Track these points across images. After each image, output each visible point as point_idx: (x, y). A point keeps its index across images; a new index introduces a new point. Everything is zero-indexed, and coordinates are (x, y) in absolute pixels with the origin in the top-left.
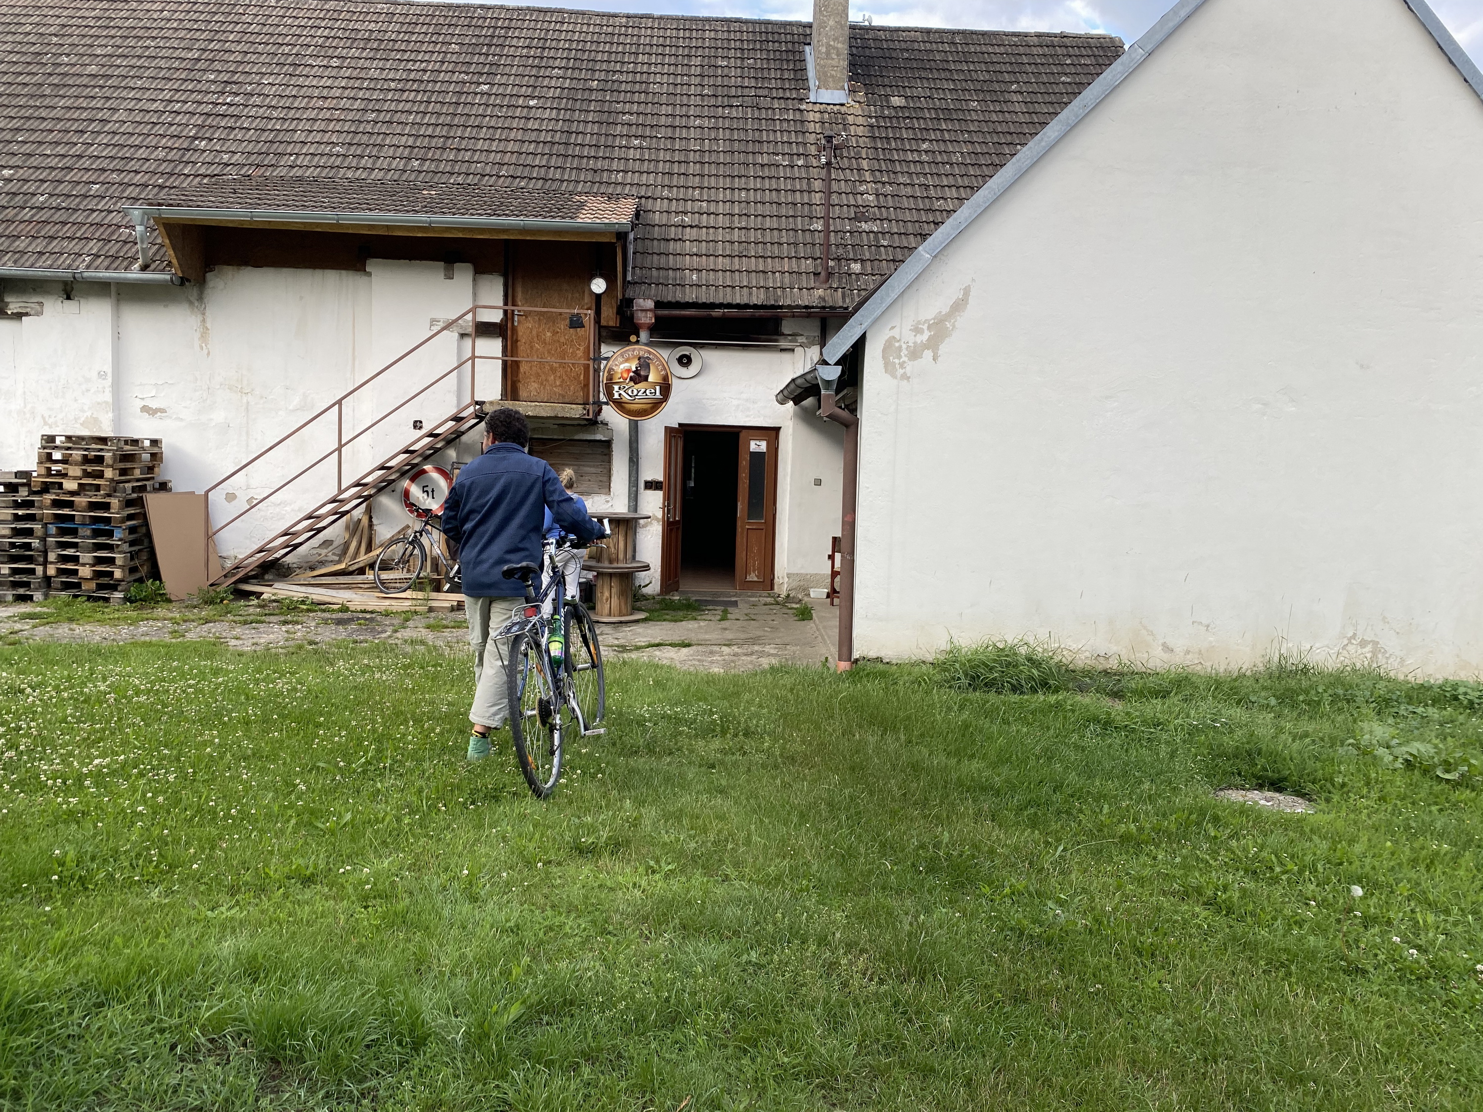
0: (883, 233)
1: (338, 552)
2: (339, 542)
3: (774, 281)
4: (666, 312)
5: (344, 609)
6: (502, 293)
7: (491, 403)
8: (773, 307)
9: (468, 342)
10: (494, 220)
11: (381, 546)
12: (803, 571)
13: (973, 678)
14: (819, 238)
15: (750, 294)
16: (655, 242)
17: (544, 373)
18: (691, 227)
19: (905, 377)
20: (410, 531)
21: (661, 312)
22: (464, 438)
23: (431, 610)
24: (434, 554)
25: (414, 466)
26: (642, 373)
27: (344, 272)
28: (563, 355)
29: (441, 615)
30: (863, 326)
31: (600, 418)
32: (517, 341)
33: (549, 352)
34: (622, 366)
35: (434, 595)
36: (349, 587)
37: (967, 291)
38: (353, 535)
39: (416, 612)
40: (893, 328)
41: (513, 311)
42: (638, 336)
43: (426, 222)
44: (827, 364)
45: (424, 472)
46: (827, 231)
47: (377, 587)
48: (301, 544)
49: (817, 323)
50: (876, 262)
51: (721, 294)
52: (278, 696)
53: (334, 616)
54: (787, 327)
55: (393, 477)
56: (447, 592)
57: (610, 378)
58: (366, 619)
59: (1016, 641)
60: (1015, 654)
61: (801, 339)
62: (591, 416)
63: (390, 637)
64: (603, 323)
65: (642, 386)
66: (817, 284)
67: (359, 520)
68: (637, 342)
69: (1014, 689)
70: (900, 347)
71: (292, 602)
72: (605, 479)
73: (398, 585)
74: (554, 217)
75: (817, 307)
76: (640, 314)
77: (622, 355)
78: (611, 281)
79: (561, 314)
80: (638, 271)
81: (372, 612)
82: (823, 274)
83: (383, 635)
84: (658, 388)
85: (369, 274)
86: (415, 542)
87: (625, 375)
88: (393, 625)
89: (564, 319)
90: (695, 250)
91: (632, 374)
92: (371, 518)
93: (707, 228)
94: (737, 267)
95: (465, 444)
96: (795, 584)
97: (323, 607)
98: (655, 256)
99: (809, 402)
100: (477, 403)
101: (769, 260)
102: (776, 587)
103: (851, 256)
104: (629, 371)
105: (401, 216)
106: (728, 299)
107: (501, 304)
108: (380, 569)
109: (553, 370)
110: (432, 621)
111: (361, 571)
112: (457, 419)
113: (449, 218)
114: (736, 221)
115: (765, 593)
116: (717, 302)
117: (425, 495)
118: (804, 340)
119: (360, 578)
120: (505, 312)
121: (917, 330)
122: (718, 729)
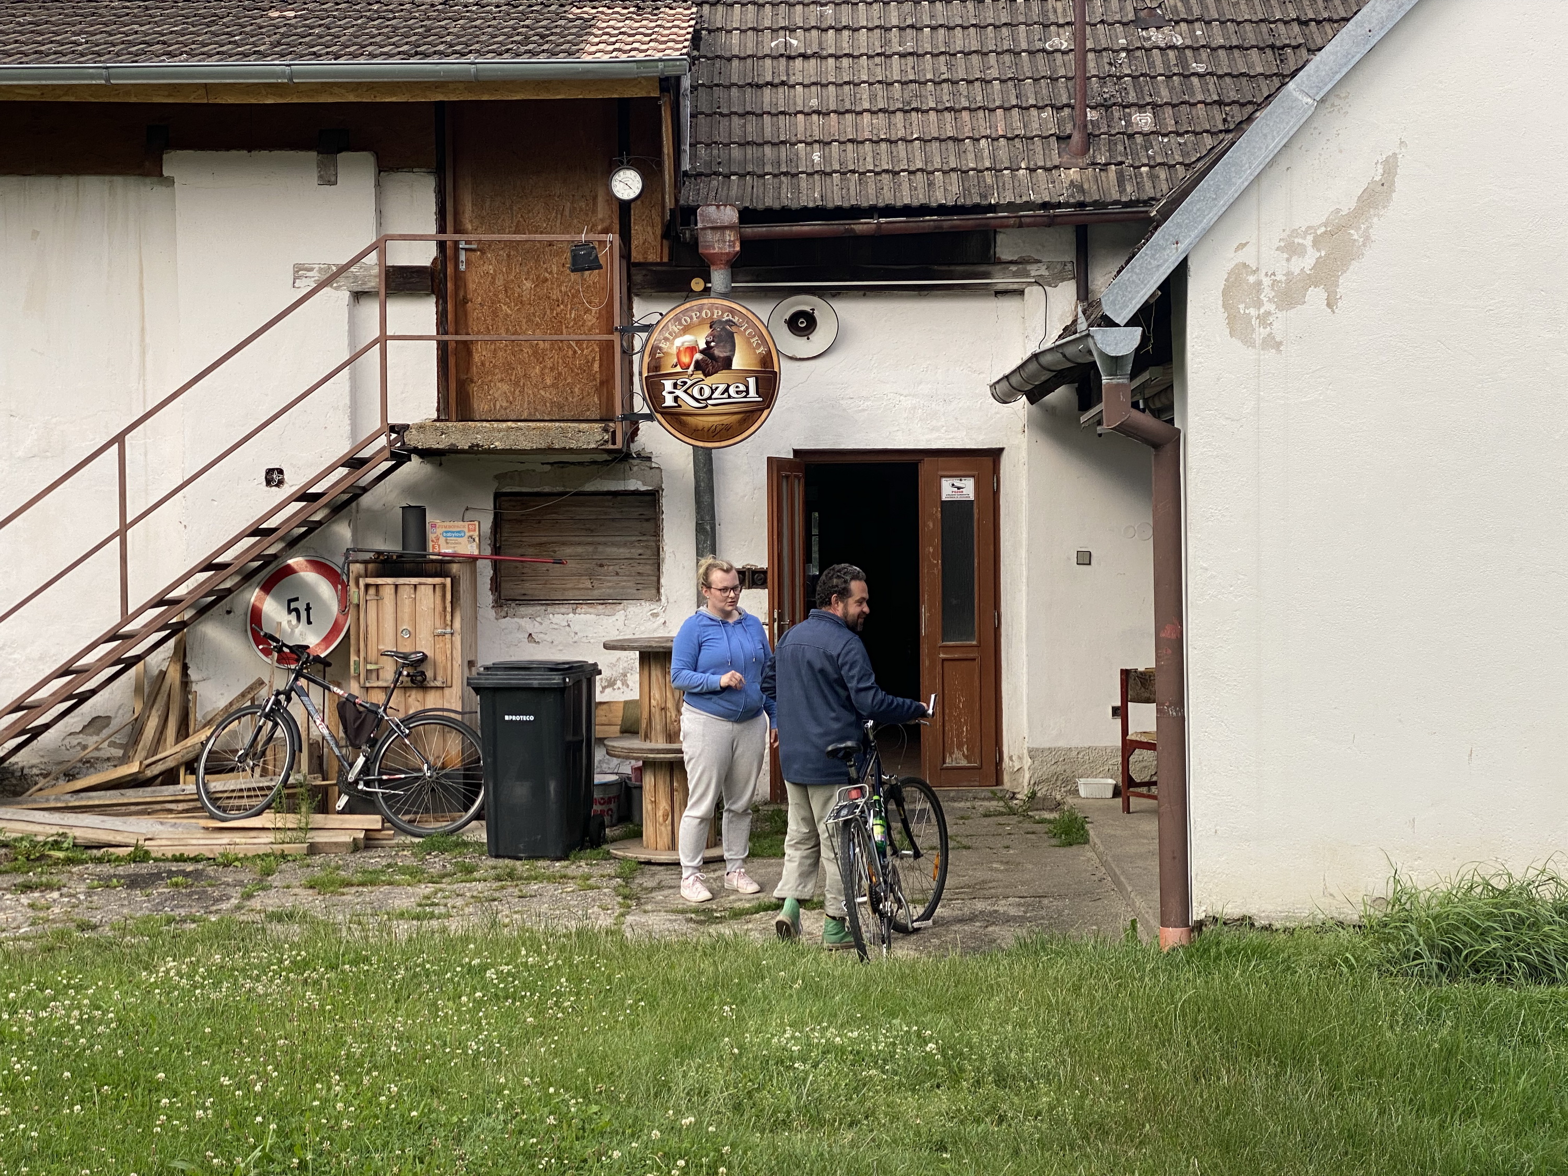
0: (1195, 49)
1: (120, 739)
2: (121, 719)
3: (978, 157)
4: (761, 230)
5: (140, 855)
6: (433, 208)
7: (421, 427)
8: (977, 209)
9: (371, 309)
10: (416, 64)
11: (208, 723)
12: (1062, 743)
13: (1446, 953)
14: (1064, 66)
15: (931, 184)
16: (734, 90)
17: (521, 362)
18: (805, 56)
19: (1272, 343)
20: (264, 692)
21: (752, 230)
22: (366, 500)
23: (313, 849)
24: (314, 733)
25: (269, 560)
26: (717, 352)
27: (118, 180)
28: (558, 324)
29: (334, 860)
30: (1181, 247)
31: (634, 447)
32: (465, 301)
33: (529, 320)
34: (678, 342)
35: (319, 819)
36: (146, 809)
37: (1390, 166)
38: (149, 704)
39: (284, 856)
40: (1242, 246)
41: (456, 243)
42: (707, 279)
43: (282, 75)
44: (1113, 324)
45: (289, 571)
46: (1081, 52)
47: (203, 808)
48: (47, 727)
49: (1068, 236)
50: (1185, 109)
51: (871, 189)
52: (61, 1035)
53: (121, 870)
54: (1006, 247)
55: (228, 584)
56: (342, 812)
57: (655, 366)
58: (187, 874)
59: (1532, 874)
60: (1532, 900)
61: (1035, 270)
62: (619, 445)
63: (239, 908)
64: (636, 256)
65: (719, 379)
66: (1065, 158)
67: (163, 674)
68: (706, 291)
69: (1535, 973)
70: (1259, 283)
71: (34, 845)
72: (647, 569)
73: (245, 802)
74: (533, 54)
75: (1067, 205)
76: (710, 236)
77: (677, 319)
78: (650, 175)
79: (550, 244)
80: (702, 150)
81: (196, 860)
82: (1076, 137)
83: (224, 906)
84: (752, 382)
85: (170, 182)
86: (277, 713)
87: (686, 360)
88: (241, 883)
89: (558, 254)
90: (814, 103)
91: (698, 356)
92: (185, 668)
93: (837, 57)
94: (901, 133)
95: (368, 510)
96: (1047, 770)
97: (95, 852)
98: (735, 119)
99: (1060, 395)
100: (392, 429)
101: (965, 115)
102: (1006, 778)
103: (1132, 97)
104: (692, 350)
105: (233, 65)
106: (887, 198)
107: (432, 229)
108: (208, 771)
109: (539, 356)
110: (318, 873)
111: (170, 777)
112: (354, 463)
113: (326, 65)
114: (895, 40)
115: (984, 792)
116: (865, 204)
117: (293, 617)
118: (1043, 271)
119: (168, 791)
120: (441, 245)
121: (1291, 249)
122: (942, 1071)
